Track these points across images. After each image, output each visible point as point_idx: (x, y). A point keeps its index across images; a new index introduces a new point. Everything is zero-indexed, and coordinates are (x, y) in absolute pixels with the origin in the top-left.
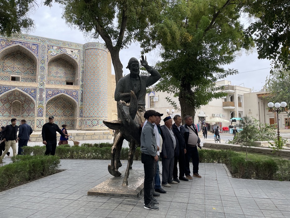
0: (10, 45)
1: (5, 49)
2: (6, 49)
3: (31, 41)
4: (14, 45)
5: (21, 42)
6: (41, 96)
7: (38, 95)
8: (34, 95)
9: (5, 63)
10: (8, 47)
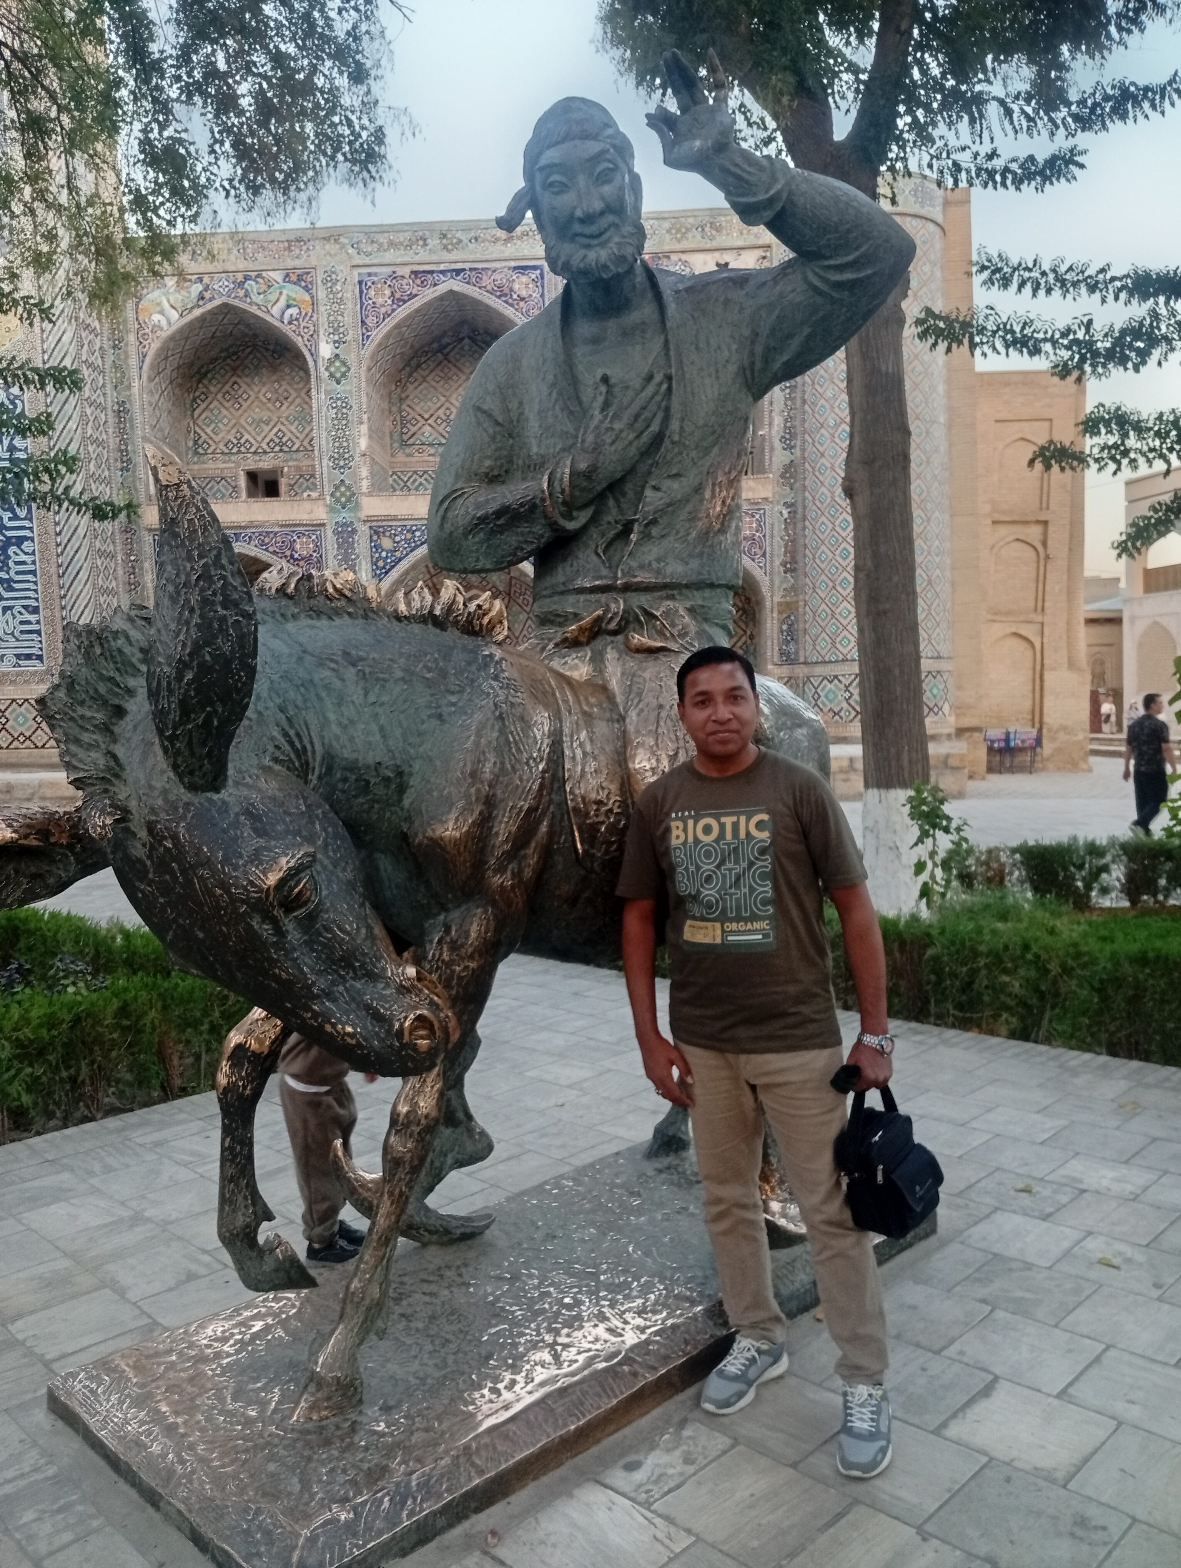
0: (412, 296)
1: (389, 324)
2: (397, 326)
4: (429, 294)
5: (458, 272)
9: (408, 402)
10: (402, 312)
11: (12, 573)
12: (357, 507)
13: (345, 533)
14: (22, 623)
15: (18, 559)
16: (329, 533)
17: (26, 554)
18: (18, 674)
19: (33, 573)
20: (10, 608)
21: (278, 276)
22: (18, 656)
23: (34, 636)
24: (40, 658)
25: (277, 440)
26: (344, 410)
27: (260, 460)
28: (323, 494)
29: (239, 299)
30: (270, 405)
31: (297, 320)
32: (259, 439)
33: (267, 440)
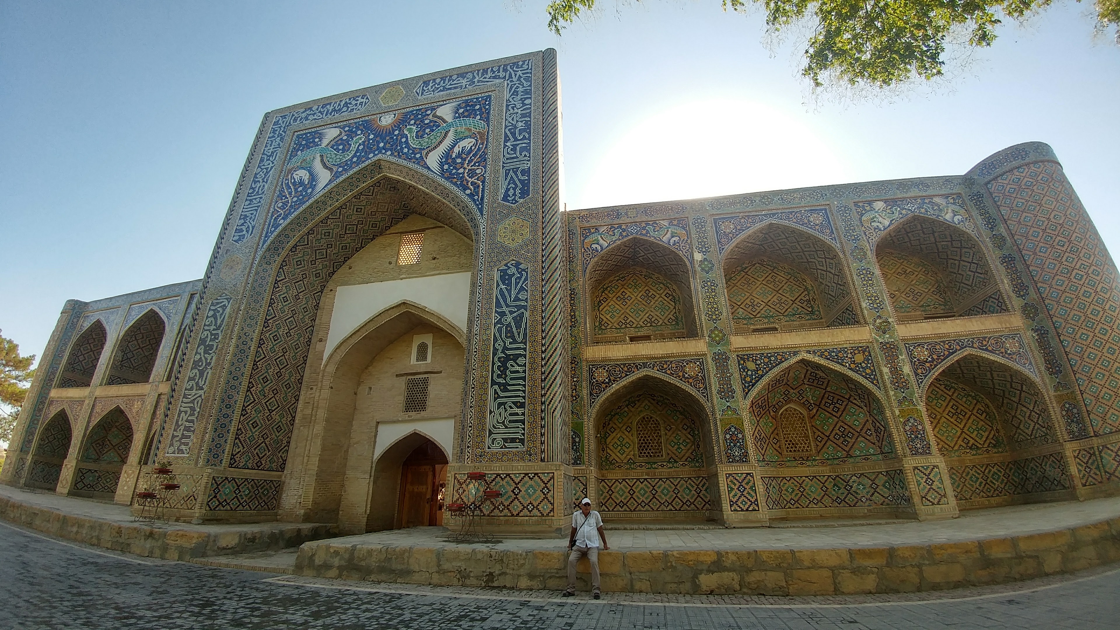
0: (748, 227)
1: (736, 241)
2: (740, 243)
3: (802, 204)
4: (758, 226)
5: (774, 214)
6: (895, 371)
7: (886, 370)
8: (868, 371)
10: (743, 235)
11: (508, 379)
12: (728, 343)
13: (721, 360)
14: (511, 414)
15: (513, 369)
16: (710, 360)
17: (519, 365)
18: (503, 454)
19: (524, 379)
20: (504, 404)
21: (666, 223)
22: (505, 440)
23: (519, 424)
24: (522, 441)
25: (649, 320)
26: (713, 287)
27: (639, 331)
28: (703, 336)
29: (643, 235)
30: (644, 302)
31: (678, 243)
32: (638, 320)
33: (642, 320)
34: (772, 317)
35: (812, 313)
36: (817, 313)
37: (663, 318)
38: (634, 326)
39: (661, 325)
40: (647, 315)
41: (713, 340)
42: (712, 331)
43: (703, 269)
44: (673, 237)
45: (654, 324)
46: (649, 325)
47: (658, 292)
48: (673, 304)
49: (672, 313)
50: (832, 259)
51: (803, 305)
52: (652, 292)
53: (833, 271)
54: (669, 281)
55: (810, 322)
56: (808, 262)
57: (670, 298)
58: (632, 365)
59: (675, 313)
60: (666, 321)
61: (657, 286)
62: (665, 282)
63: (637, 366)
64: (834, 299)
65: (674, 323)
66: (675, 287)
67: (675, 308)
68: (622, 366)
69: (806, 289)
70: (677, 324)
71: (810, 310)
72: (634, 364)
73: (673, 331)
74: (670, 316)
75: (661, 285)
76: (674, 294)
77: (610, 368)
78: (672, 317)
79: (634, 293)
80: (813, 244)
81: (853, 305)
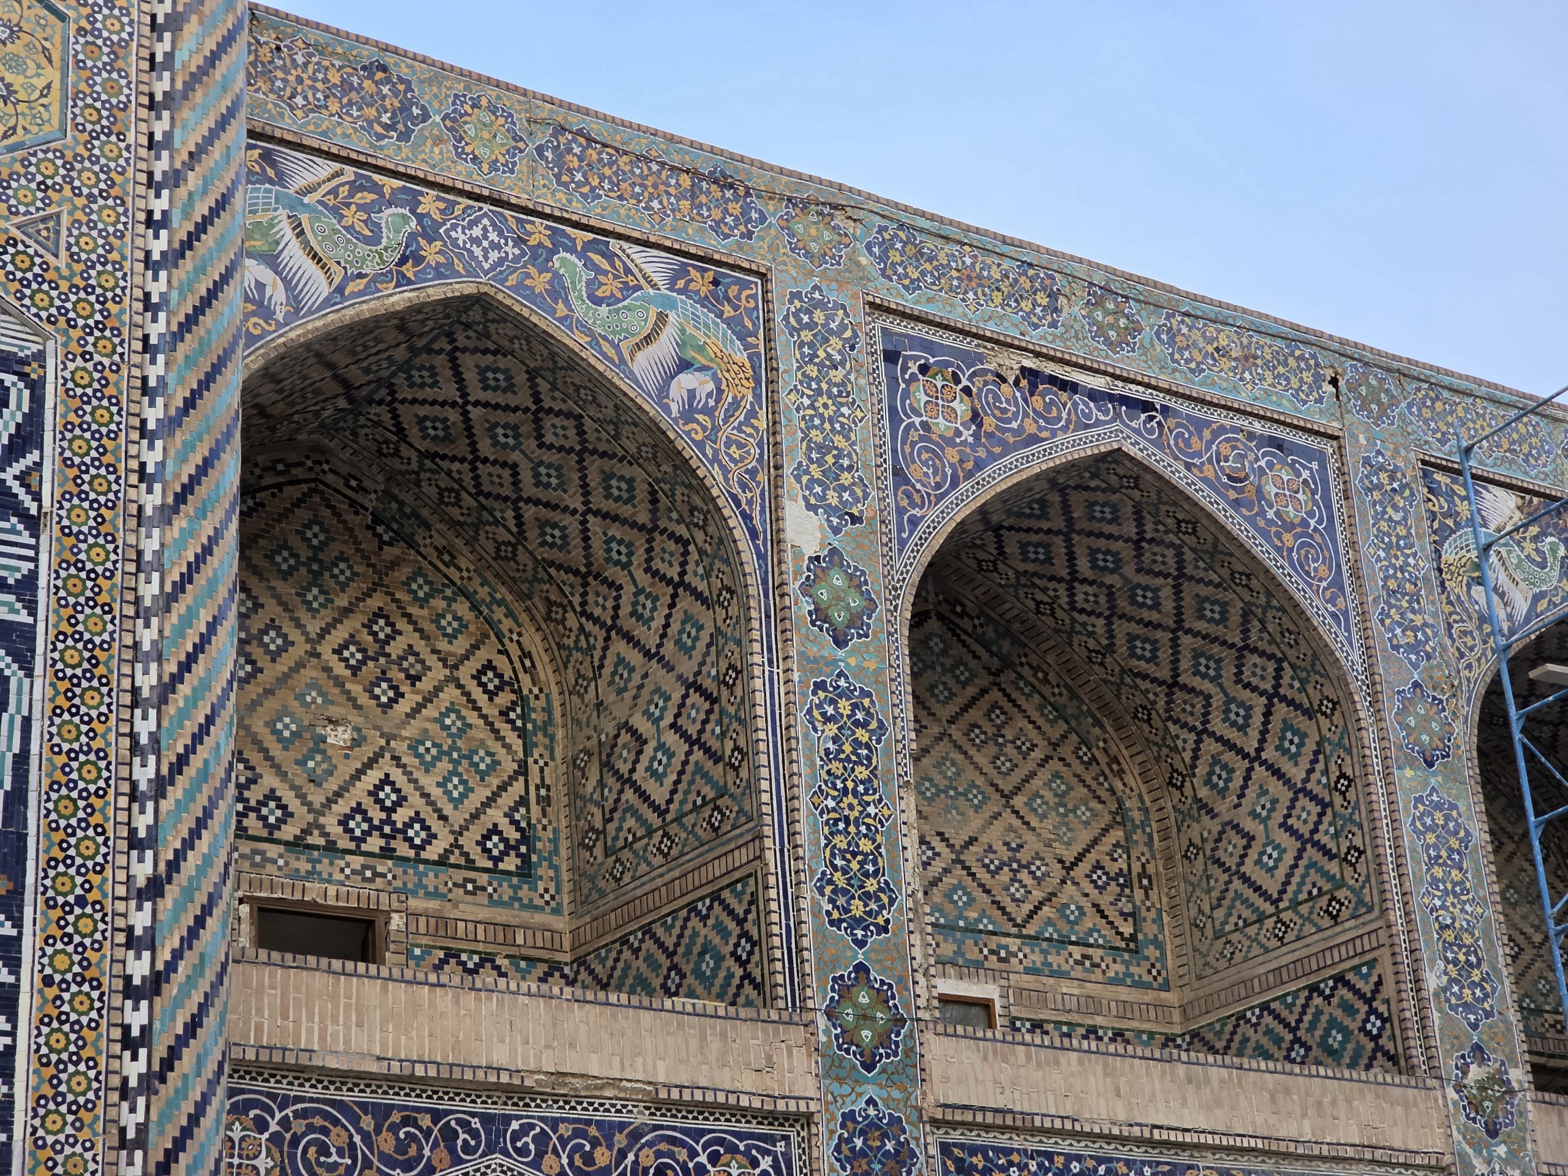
0: (1025, 439)
1: (974, 495)
3: (1243, 397)
5: (1135, 408)
12: (912, 1068)
13: (876, 1159)
25: (376, 815)
26: (862, 735)
27: (310, 875)
28: (799, 1004)
29: (533, 296)
30: (355, 688)
31: (708, 411)
32: (317, 798)
33: (342, 807)
34: (971, 930)
35: (1132, 945)
36: (1151, 952)
37: (458, 818)
38: (289, 832)
39: (442, 861)
40: (373, 777)
41: (847, 1038)
42: (844, 989)
43: (820, 615)
44: (684, 365)
45: (402, 849)
46: (374, 843)
47: (443, 645)
48: (517, 745)
49: (507, 800)
50: (1309, 713)
51: (1105, 900)
52: (408, 637)
53: (1297, 774)
54: (503, 593)
55: (1124, 993)
56: (1173, 685)
57: (505, 698)
58: (426, 1121)
59: (523, 801)
60: (469, 841)
61: (439, 604)
62: (483, 592)
63: (449, 1135)
64: (1269, 909)
65: (510, 863)
66: (533, 641)
67: (523, 770)
68: (367, 1122)
69: (1120, 817)
70: (526, 871)
71: (1127, 929)
72: (437, 1115)
73: (502, 915)
74: (496, 815)
75: (462, 608)
76: (525, 680)
77: (298, 1126)
78: (504, 824)
79: (304, 616)
80: (1246, 615)
81: (1385, 968)
